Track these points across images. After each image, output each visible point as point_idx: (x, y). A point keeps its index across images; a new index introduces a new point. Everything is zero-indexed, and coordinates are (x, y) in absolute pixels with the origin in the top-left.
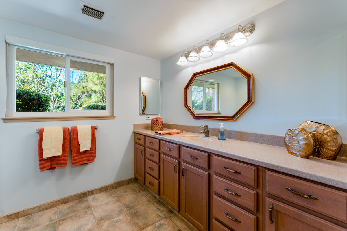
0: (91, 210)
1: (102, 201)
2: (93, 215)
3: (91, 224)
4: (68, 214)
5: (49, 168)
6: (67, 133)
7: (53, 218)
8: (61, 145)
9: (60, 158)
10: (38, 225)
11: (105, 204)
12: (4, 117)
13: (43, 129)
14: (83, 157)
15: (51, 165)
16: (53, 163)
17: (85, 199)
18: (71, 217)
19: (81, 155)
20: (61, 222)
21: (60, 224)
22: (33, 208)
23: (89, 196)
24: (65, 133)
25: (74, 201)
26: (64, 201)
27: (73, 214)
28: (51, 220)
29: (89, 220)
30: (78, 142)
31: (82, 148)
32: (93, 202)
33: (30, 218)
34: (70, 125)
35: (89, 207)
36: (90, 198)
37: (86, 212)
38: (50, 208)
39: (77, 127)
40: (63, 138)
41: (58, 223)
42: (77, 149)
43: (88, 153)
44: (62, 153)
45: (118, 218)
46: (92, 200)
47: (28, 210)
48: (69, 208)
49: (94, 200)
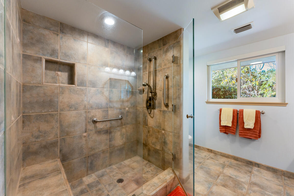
0: (251, 174)
1: (264, 176)
2: (250, 178)
3: (245, 181)
4: (234, 166)
5: (224, 132)
6: (236, 113)
7: (226, 162)
8: (231, 120)
9: (231, 128)
10: (217, 160)
11: (266, 179)
12: (206, 101)
13: (222, 109)
14: (248, 133)
15: (226, 131)
16: (227, 130)
17: (251, 166)
18: (235, 169)
19: (245, 131)
20: (229, 167)
21: (227, 167)
22: (218, 152)
23: (255, 166)
24: (234, 113)
25: (242, 163)
26: (236, 159)
27: (237, 168)
28: (224, 163)
29: (245, 177)
30: (243, 120)
31: (246, 126)
32: (256, 171)
33: (216, 156)
34: (238, 108)
35: (250, 172)
36: (256, 168)
37: (247, 173)
38: (226, 157)
39: (243, 110)
40: (233, 116)
41: (226, 166)
42: (243, 126)
43: (252, 131)
44: (232, 125)
45: (271, 194)
46: (256, 170)
47: (216, 151)
48: (237, 164)
49: (258, 171)
